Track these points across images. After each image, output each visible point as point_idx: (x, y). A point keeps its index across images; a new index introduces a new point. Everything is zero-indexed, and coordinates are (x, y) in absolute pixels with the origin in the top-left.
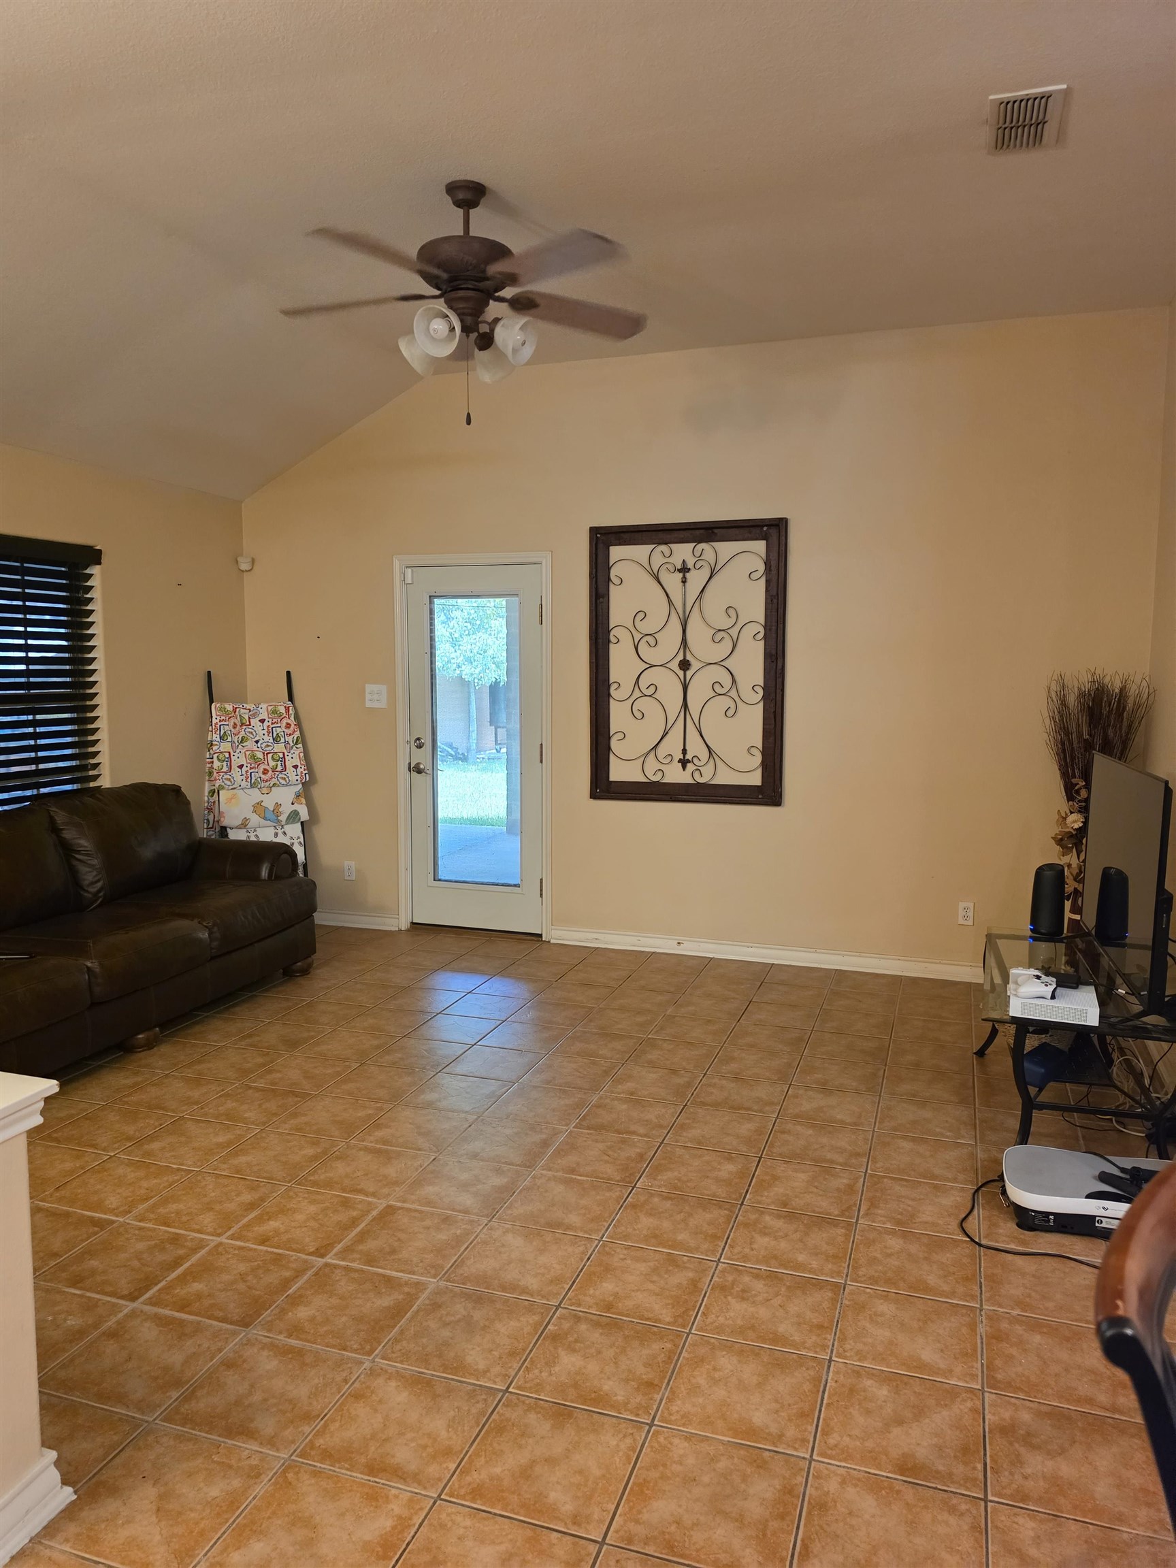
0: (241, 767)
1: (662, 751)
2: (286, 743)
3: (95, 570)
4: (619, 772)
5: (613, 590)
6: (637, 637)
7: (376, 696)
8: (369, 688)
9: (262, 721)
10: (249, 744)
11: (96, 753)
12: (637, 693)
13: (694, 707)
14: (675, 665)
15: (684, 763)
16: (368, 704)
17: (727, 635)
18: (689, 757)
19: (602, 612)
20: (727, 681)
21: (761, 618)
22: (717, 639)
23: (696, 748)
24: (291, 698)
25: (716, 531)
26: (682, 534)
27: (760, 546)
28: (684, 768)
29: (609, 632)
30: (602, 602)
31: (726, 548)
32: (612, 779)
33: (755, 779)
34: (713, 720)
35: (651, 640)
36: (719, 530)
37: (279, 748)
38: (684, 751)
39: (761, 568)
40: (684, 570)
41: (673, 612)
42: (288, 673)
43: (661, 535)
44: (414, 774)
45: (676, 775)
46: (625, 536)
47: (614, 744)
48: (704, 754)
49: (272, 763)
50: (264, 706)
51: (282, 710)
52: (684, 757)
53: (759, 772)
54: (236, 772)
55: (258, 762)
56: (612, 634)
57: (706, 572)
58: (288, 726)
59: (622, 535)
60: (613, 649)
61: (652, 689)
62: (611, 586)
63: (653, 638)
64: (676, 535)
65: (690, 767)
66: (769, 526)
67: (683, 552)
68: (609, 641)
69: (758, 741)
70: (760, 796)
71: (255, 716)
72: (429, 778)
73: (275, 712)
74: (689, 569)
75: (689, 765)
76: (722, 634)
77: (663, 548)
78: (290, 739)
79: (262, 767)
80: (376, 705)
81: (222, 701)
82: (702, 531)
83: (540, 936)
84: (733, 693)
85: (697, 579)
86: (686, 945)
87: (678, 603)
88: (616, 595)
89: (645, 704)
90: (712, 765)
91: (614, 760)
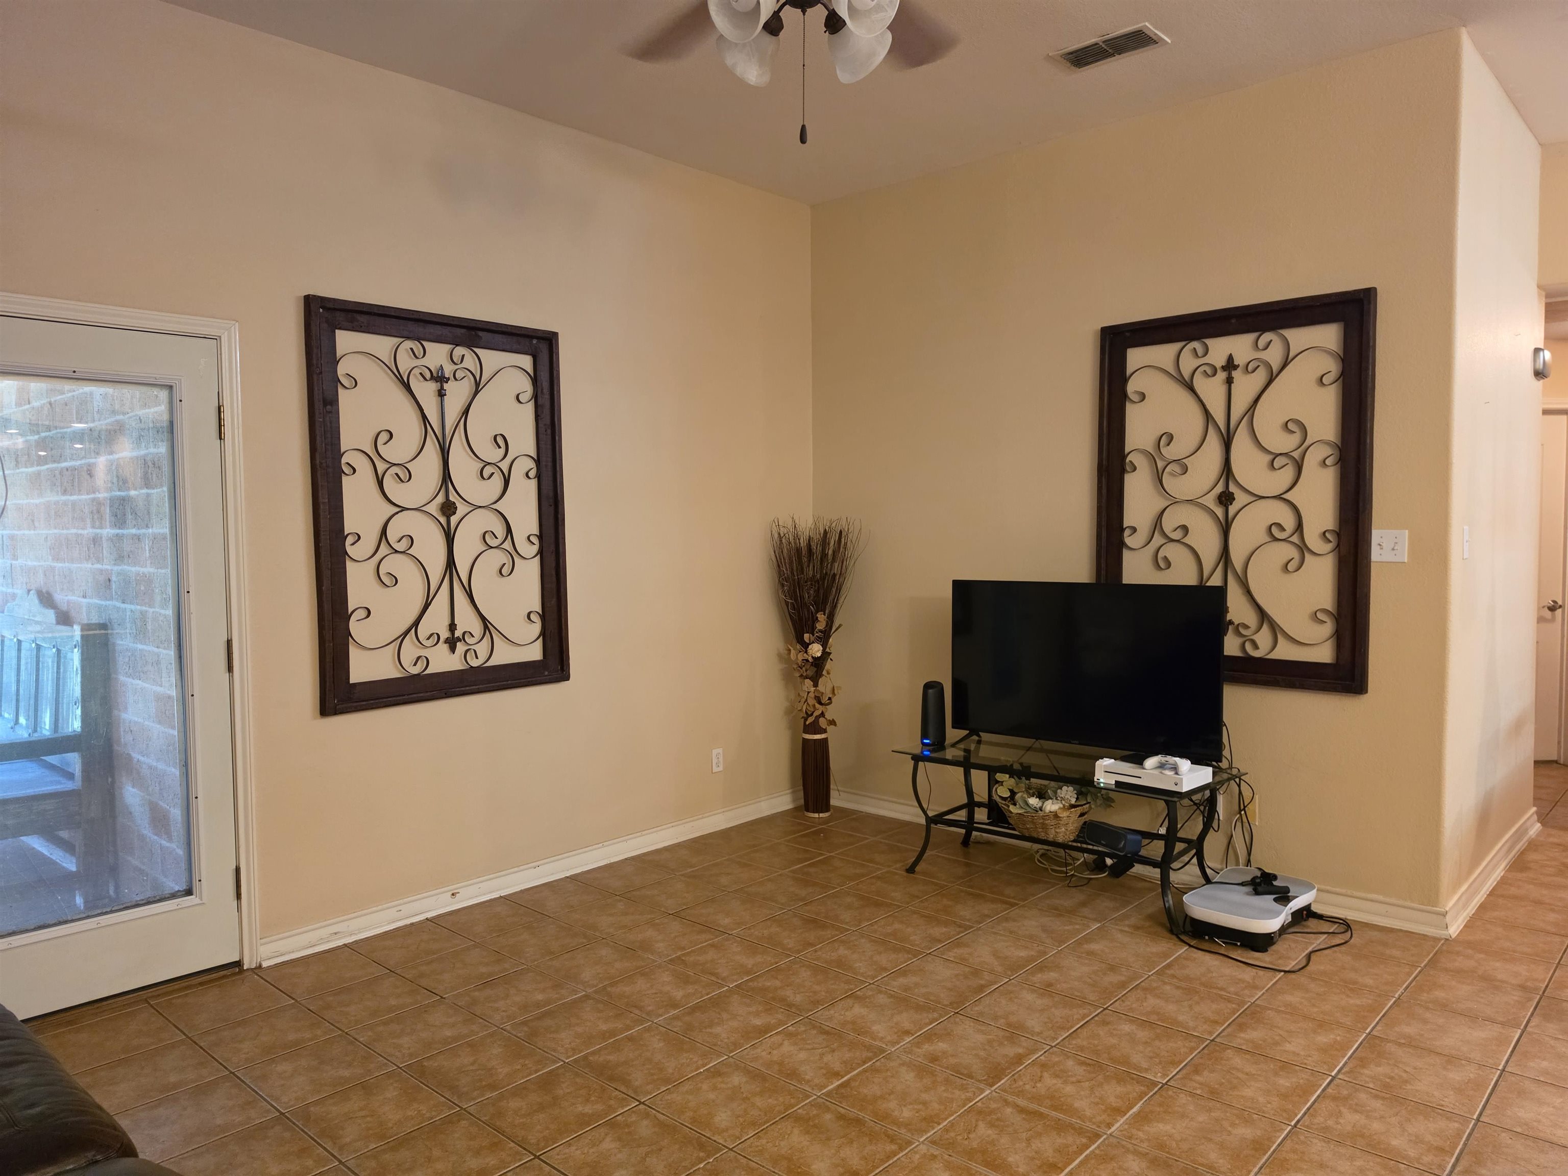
1: (423, 629)
5: (344, 397)
6: (381, 466)
12: (384, 549)
13: (462, 565)
14: (434, 508)
15: (452, 643)
17: (497, 470)
18: (458, 633)
19: (331, 427)
20: (500, 530)
21: (532, 451)
22: (486, 475)
23: (467, 621)
25: (481, 333)
26: (438, 330)
27: (526, 362)
28: (453, 650)
29: (341, 457)
30: (330, 412)
31: (492, 359)
32: (353, 680)
33: (534, 653)
34: (487, 581)
35: (399, 472)
36: (485, 333)
38: (452, 627)
39: (529, 389)
40: (441, 378)
43: (411, 326)
45: (444, 661)
46: (363, 319)
47: (354, 626)
48: (476, 627)
52: (453, 634)
53: (539, 644)
56: (344, 460)
57: (469, 387)
59: (358, 317)
60: (347, 483)
61: (405, 542)
62: (341, 391)
64: (431, 329)
65: (460, 648)
66: (538, 338)
67: (439, 353)
68: (341, 471)
69: (537, 603)
70: (546, 673)
74: (448, 379)
75: (459, 645)
76: (491, 468)
77: (413, 344)
82: (463, 331)
83: (238, 964)
84: (508, 545)
85: (457, 393)
87: (436, 423)
88: (348, 403)
89: (394, 564)
90: (486, 641)
91: (353, 652)
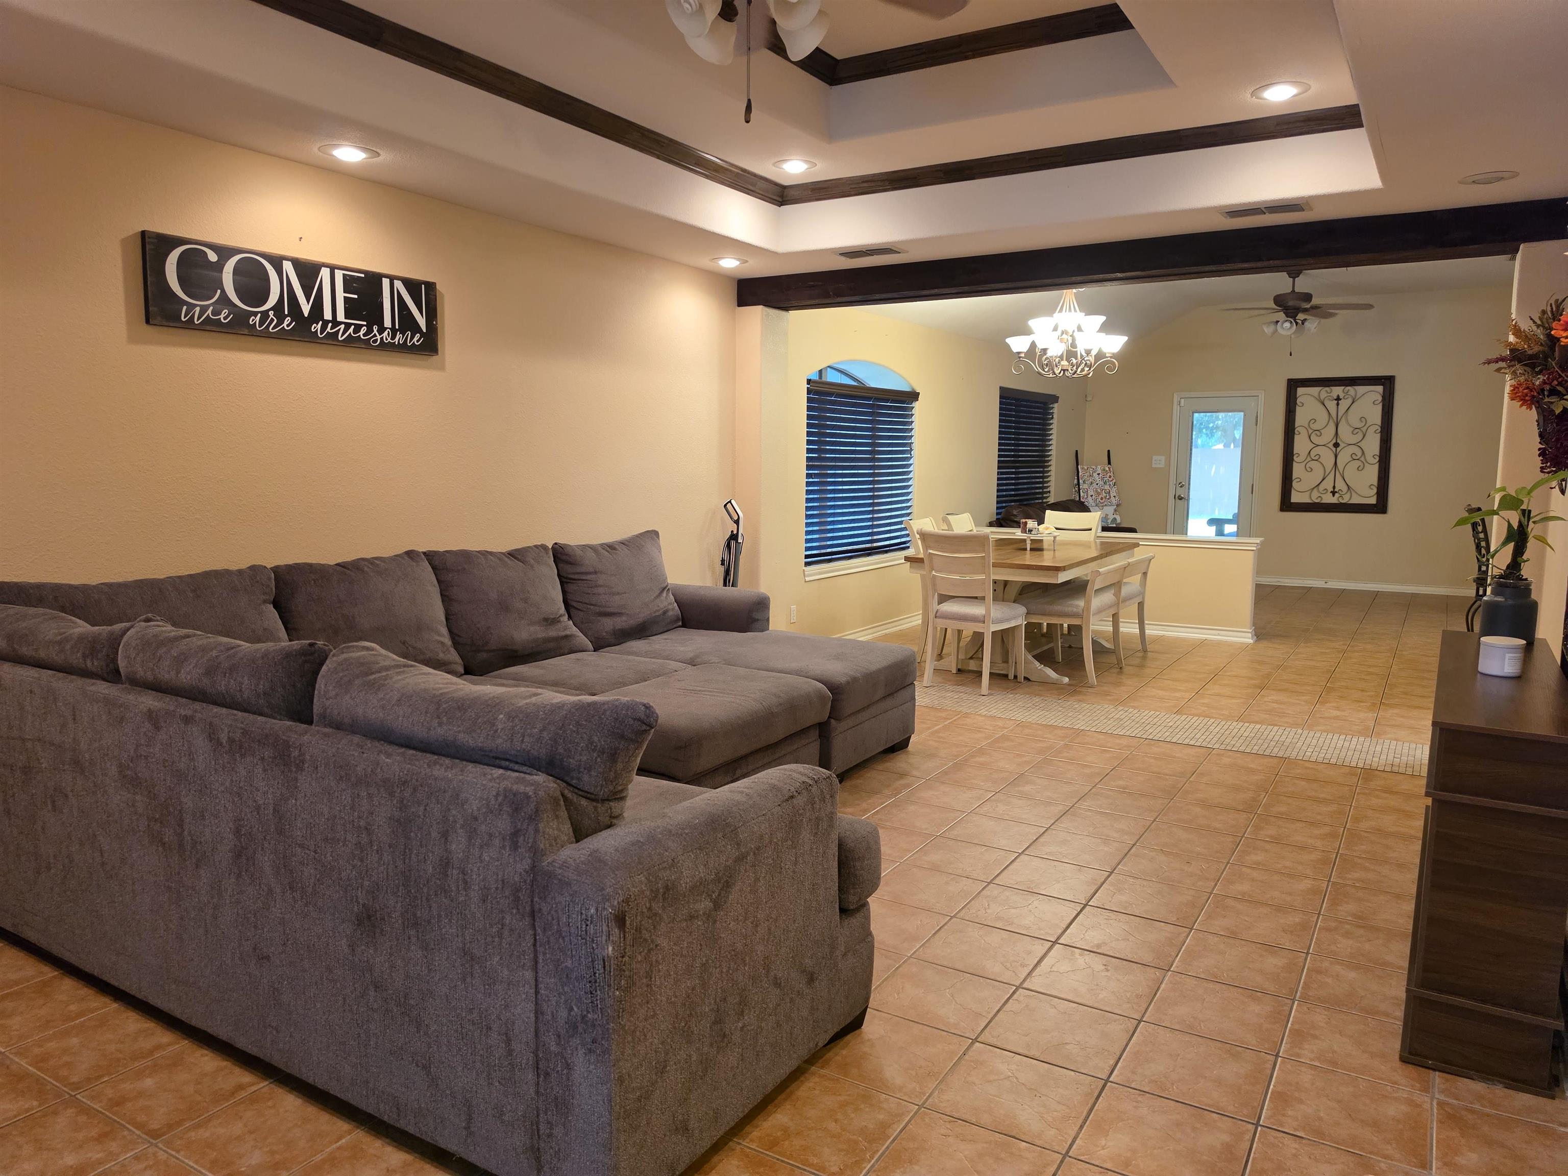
0: (1092, 496)
1: (1321, 487)
2: (1110, 485)
3: (1056, 405)
4: (1295, 498)
5: (1298, 409)
6: (1310, 431)
7: (1159, 461)
8: (1155, 458)
9: (1099, 474)
10: (1094, 485)
11: (1049, 487)
12: (1309, 459)
13: (1340, 465)
14: (1331, 445)
15: (1334, 493)
16: (1154, 466)
17: (1361, 431)
18: (1336, 490)
19: (1292, 420)
20: (1359, 453)
21: (1379, 423)
22: (1355, 433)
23: (1340, 485)
24: (1109, 463)
25: (1356, 381)
26: (1338, 382)
27: (1380, 389)
28: (1334, 496)
29: (1295, 429)
30: (1291, 415)
31: (1361, 389)
32: (1292, 501)
33: (1373, 501)
34: (1351, 473)
35: (1318, 433)
36: (1358, 381)
37: (1107, 487)
38: (1334, 487)
39: (1380, 399)
40: (1338, 399)
41: (1331, 421)
42: (1109, 451)
43: (1326, 383)
44: (1177, 500)
45: (1329, 499)
46: (1307, 383)
47: (1294, 484)
48: (1345, 489)
49: (1105, 495)
50: (1099, 467)
51: (1107, 469)
52: (1334, 490)
53: (1375, 497)
54: (1090, 498)
55: (1099, 494)
56: (1297, 430)
57: (1350, 401)
58: (1110, 477)
59: (1305, 382)
61: (1317, 457)
62: (1297, 407)
63: (1319, 432)
64: (1334, 383)
65: (1337, 495)
66: (1385, 379)
67: (1338, 391)
68: (1294, 433)
69: (1375, 482)
70: (1375, 509)
71: (1095, 472)
72: (1186, 502)
73: (1104, 470)
74: (1341, 399)
75: (1336, 494)
76: (1357, 430)
77: (1327, 389)
78: (1111, 483)
79: (1100, 496)
80: (1158, 466)
81: (1083, 465)
82: (1348, 381)
84: (1362, 459)
85: (1344, 404)
86: (1330, 583)
87: (1334, 414)
88: (1299, 411)
89: (1313, 464)
90: (1349, 494)
91: (1293, 492)
